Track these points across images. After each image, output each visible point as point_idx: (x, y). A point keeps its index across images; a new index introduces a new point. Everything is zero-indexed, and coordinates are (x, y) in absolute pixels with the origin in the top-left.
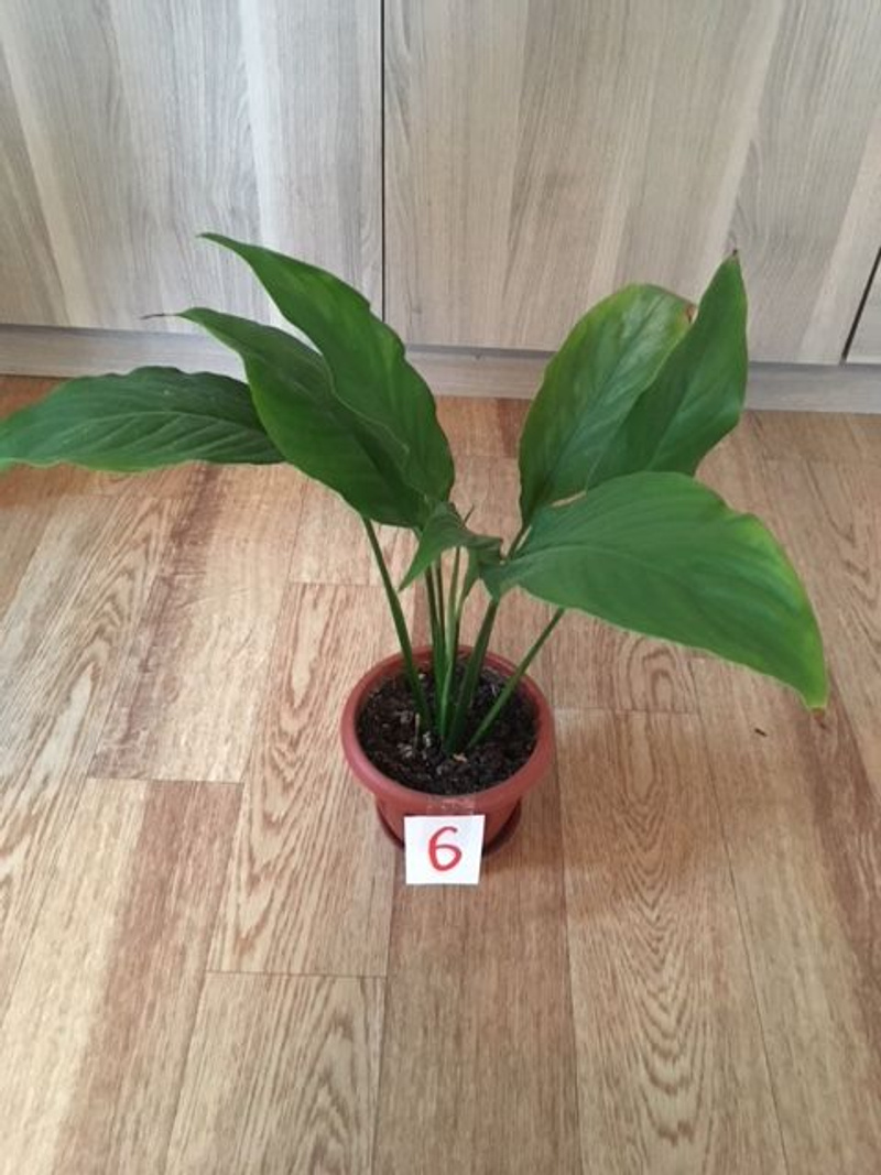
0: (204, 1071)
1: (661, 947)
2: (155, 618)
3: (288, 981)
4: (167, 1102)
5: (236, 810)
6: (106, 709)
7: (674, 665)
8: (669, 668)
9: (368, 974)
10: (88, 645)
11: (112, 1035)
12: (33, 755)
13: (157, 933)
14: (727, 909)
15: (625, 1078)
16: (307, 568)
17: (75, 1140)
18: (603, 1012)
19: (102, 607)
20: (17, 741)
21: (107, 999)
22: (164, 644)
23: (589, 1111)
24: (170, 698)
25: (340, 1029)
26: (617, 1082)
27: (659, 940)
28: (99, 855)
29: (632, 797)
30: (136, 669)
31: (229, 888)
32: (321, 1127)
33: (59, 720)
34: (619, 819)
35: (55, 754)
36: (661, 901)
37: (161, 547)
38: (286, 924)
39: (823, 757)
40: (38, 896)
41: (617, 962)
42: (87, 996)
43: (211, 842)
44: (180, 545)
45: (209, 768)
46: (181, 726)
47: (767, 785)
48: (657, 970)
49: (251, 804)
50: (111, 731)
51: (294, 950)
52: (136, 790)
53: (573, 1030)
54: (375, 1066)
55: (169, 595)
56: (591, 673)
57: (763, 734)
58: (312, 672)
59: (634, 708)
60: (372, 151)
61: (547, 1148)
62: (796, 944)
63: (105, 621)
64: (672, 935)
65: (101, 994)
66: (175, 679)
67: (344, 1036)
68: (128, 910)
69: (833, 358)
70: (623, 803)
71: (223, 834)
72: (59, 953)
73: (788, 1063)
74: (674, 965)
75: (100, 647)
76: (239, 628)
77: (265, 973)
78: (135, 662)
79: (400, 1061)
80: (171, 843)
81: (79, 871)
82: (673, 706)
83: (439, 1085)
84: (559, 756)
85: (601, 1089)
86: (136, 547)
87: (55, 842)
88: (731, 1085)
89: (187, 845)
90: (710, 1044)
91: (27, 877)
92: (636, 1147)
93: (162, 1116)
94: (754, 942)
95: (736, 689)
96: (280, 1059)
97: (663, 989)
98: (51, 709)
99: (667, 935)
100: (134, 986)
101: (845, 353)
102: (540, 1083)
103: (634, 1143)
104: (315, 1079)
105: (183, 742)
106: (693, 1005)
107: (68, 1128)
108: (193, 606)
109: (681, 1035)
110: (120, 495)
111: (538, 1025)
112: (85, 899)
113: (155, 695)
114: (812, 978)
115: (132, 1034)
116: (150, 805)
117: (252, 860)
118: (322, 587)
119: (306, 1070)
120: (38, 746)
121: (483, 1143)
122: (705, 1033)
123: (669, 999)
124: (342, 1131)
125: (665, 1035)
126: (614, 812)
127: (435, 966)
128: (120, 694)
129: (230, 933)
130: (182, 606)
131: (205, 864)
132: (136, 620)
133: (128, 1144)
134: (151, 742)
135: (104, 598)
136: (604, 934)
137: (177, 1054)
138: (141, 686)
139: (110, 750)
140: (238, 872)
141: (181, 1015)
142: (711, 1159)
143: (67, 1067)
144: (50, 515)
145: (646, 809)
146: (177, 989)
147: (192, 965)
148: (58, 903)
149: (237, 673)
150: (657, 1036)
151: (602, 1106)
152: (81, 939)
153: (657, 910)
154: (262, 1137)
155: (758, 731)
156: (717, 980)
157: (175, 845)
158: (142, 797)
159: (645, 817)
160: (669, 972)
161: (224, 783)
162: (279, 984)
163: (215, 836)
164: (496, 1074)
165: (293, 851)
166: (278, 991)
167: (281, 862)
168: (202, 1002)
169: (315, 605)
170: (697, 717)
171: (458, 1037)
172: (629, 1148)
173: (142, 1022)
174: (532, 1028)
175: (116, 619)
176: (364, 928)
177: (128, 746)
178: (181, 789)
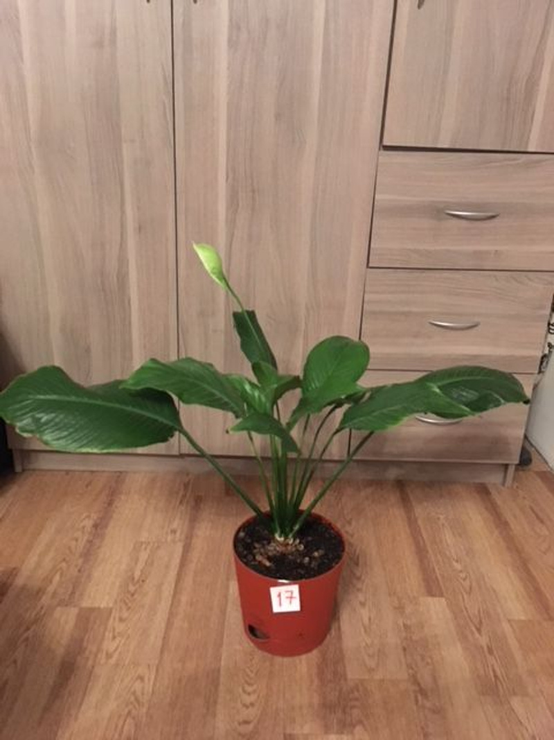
2: (85, 555)
5: (110, 616)
6: (65, 584)
9: (151, 664)
10: (59, 564)
15: (235, 691)
18: (231, 673)
19: (65, 551)
21: (60, 672)
22: (87, 563)
24: (89, 581)
26: (232, 692)
30: (76, 571)
31: (106, 639)
37: (89, 530)
42: (54, 672)
43: (100, 626)
44: (96, 529)
45: (101, 603)
46: (92, 589)
49: (115, 614)
50: (66, 592)
51: (126, 657)
52: (74, 610)
53: (219, 677)
54: (151, 689)
55: (91, 547)
58: (142, 571)
61: (205, 710)
63: (66, 556)
66: (91, 575)
67: (141, 681)
69: (345, 457)
71: (104, 623)
73: (290, 686)
75: (64, 564)
76: (116, 557)
79: (159, 688)
83: (172, 694)
85: (226, 694)
86: (78, 530)
88: (270, 692)
89: (91, 627)
90: (265, 681)
92: (235, 710)
102: (205, 693)
104: (130, 693)
105: (92, 595)
106: (261, 670)
108: (99, 551)
109: (255, 678)
110: (74, 512)
111: (208, 677)
113: (83, 580)
116: (79, 615)
117: (114, 631)
118: (149, 543)
119: (127, 692)
122: (264, 677)
124: (138, 708)
125: (250, 679)
127: (175, 661)
128: (70, 580)
129: (104, 653)
130: (95, 550)
132: (78, 555)
134: (81, 595)
137: (83, 687)
138: (78, 577)
139: (65, 598)
141: (85, 677)
142: (259, 712)
147: (90, 662)
149: (114, 572)
151: (225, 698)
154: (110, 710)
157: (87, 628)
158: (76, 613)
161: (106, 608)
164: (191, 691)
165: (129, 628)
167: (124, 632)
169: (146, 549)
172: (232, 710)
173: (72, 678)
174: (205, 678)
175: (70, 555)
176: (152, 651)
177: (72, 596)
178: (90, 610)
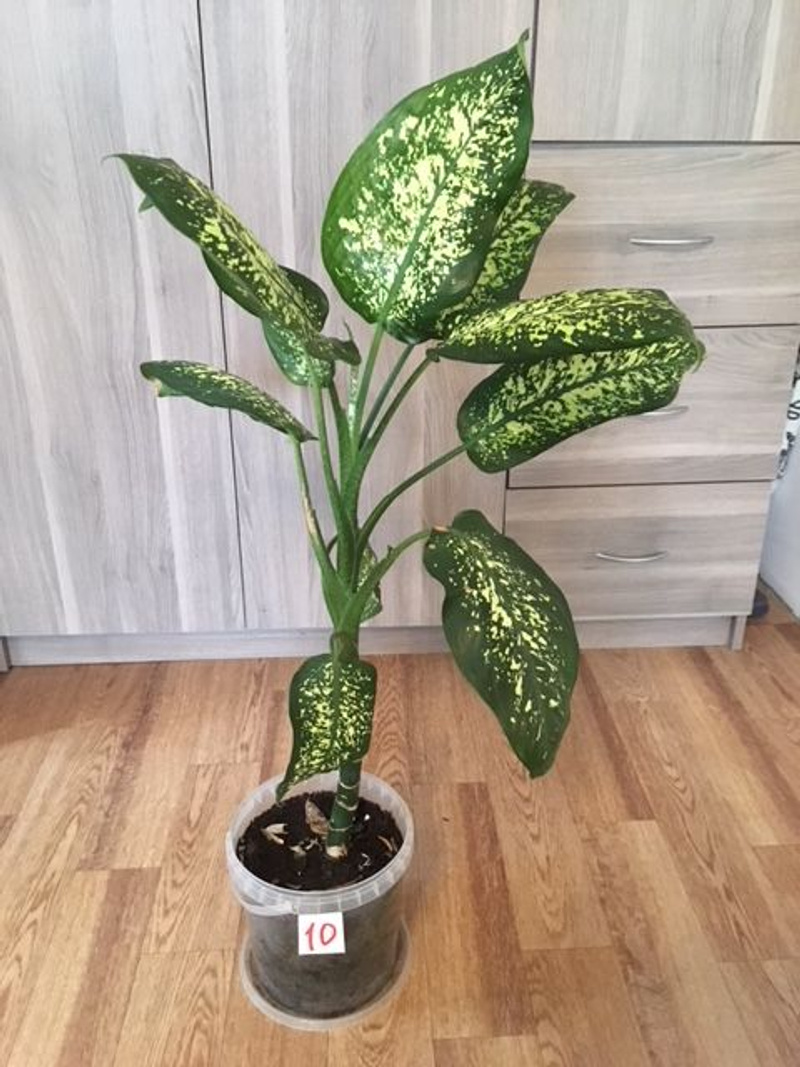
0: (140, 997)
3: (184, 955)
4: (120, 1013)
5: (158, 879)
6: (86, 837)
9: (226, 948)
11: (92, 986)
12: (46, 863)
13: (115, 939)
16: (201, 757)
17: (74, 1031)
20: (37, 857)
21: (89, 971)
24: (121, 829)
25: (211, 973)
28: (83, 907)
31: (153, 916)
33: (60, 844)
35: (58, 862)
37: (117, 752)
38: (184, 929)
39: (476, 828)
40: (51, 927)
42: (78, 970)
44: (128, 751)
45: (143, 862)
47: (444, 845)
49: (166, 876)
55: (121, 778)
57: (447, 820)
58: (201, 809)
65: (85, 968)
66: (124, 820)
68: (100, 931)
71: (150, 892)
72: (63, 952)
75: (82, 807)
77: (172, 953)
78: (102, 813)
80: (122, 898)
81: (73, 915)
86: (102, 753)
87: (59, 903)
91: (45, 920)
93: (118, 1018)
95: (434, 799)
96: (179, 989)
98: (55, 841)
100: (103, 964)
107: (69, 1027)
108: (135, 782)
112: (76, 927)
113: (113, 828)
115: (102, 985)
117: (166, 902)
118: (209, 766)
120: (48, 858)
131: (140, 907)
133: (100, 1032)
134: (111, 852)
135: (84, 782)
137: (126, 990)
138: (105, 825)
140: (158, 909)
141: (128, 973)
143: (70, 1000)
144: (51, 740)
146: (125, 963)
148: (62, 931)
152: (75, 945)
162: (179, 956)
163: (146, 893)
165: (187, 897)
166: (179, 959)
167: (181, 903)
168: (139, 968)
169: (204, 775)
173: (108, 979)
176: (225, 928)
178: (127, 872)
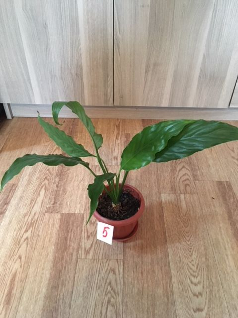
0: (79, 283)
1: (191, 250)
2: (59, 174)
3: (98, 261)
4: (70, 290)
5: (83, 220)
6: (49, 197)
7: (190, 183)
8: (189, 184)
9: (118, 258)
10: (43, 181)
11: (55, 275)
12: (31, 208)
13: (65, 249)
14: (207, 241)
15: (184, 282)
17: (48, 300)
18: (178, 266)
19: (46, 172)
20: (27, 205)
21: (54, 266)
22: (62, 180)
23: (175, 290)
24: (64, 193)
25: (112, 272)
26: (182, 283)
27: (191, 249)
28: (49, 232)
29: (182, 215)
30: (55, 186)
31: (82, 239)
32: (109, 296)
33: (37, 199)
34: (179, 220)
35: (37, 208)
36: (191, 239)
38: (97, 247)
39: (229, 204)
40: (35, 241)
41: (181, 254)
42: (49, 265)
43: (77, 228)
46: (68, 200)
47: (216, 211)
48: (191, 256)
49: (86, 218)
50: (50, 202)
51: (100, 253)
52: (58, 216)
53: (171, 271)
54: (122, 280)
56: (169, 185)
57: (214, 199)
59: (181, 193)
60: (111, 59)
61: (166, 299)
62: (225, 249)
63: (47, 175)
64: (194, 248)
65: (52, 265)
66: (65, 189)
67: (113, 273)
68: (58, 244)
69: (226, 106)
70: (180, 216)
71: (80, 226)
72: (41, 255)
73: (225, 278)
74: (195, 255)
75: (46, 182)
76: (80, 176)
77: (93, 259)
78: (55, 185)
79: (128, 279)
80: (67, 228)
81: (45, 235)
82: (191, 192)
83: (138, 285)
84: (163, 205)
85: (178, 285)
87: (38, 229)
88: (211, 283)
89: (71, 229)
90: (205, 273)
91: (32, 237)
92: (188, 299)
93: (69, 294)
94: (215, 249)
95: (206, 188)
96: (98, 280)
97: (192, 261)
98: (35, 197)
99: (193, 248)
100: (60, 262)
101: (229, 105)
102: (163, 284)
103: (188, 298)
104: (107, 284)
105: (68, 204)
106: (200, 264)
107: (46, 297)
109: (198, 271)
110: (49, 145)
111: (162, 270)
112: (46, 242)
113: (61, 193)
114: (230, 257)
115: (61, 274)
116: (61, 219)
119: (104, 282)
120: (32, 206)
121: (150, 298)
122: (204, 271)
123: (194, 263)
124: (115, 296)
125: (194, 272)
126: (177, 218)
127: (135, 256)
128: (52, 193)
129: (83, 249)
130: (66, 171)
131: (76, 233)
132: (55, 175)
133: (61, 301)
134: (61, 204)
135: (46, 170)
136: (177, 248)
137: (72, 279)
139: (50, 206)
140: (84, 235)
142: (207, 301)
143: (45, 282)
145: (186, 218)
146: (71, 263)
147: (74, 257)
148: (40, 243)
149: (81, 187)
150: (192, 272)
151: (179, 289)
152: (46, 252)
153: (190, 242)
154: (95, 298)
155: (213, 198)
156: (206, 258)
157: (68, 229)
158: (59, 217)
159: (185, 219)
160: (194, 256)
161: (79, 213)
162: (96, 262)
163: (78, 226)
164: (152, 281)
166: (96, 263)
167: (95, 233)
168: (77, 266)
169: (99, 170)
170: (197, 195)
171: (142, 273)
172: (186, 299)
173: (63, 271)
174: (160, 270)
175: (50, 175)
176: (117, 248)
177: (54, 205)
178: (69, 215)
